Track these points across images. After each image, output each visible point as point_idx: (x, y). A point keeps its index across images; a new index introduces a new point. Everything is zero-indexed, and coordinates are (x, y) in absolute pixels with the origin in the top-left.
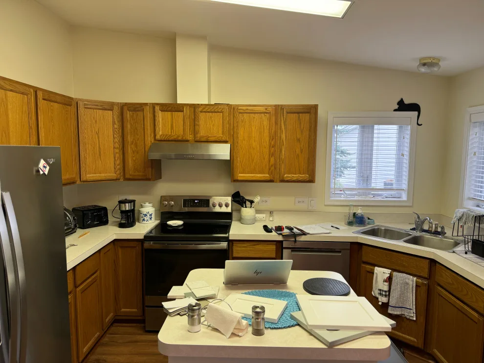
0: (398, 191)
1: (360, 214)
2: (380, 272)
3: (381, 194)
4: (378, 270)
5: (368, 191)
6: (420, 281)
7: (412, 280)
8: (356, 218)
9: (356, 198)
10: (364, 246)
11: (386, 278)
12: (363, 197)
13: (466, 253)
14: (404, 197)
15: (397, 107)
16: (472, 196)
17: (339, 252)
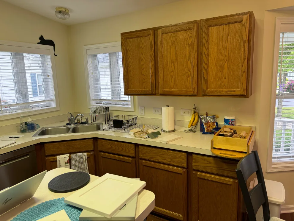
0: (48, 102)
1: (30, 122)
2: (62, 158)
3: (38, 105)
4: (59, 158)
5: (27, 105)
6: (89, 154)
7: (84, 155)
8: (28, 126)
9: (20, 111)
10: (45, 144)
11: (67, 161)
12: (25, 109)
13: (110, 129)
14: (54, 105)
15: (39, 41)
16: (94, 98)
17: (28, 155)
